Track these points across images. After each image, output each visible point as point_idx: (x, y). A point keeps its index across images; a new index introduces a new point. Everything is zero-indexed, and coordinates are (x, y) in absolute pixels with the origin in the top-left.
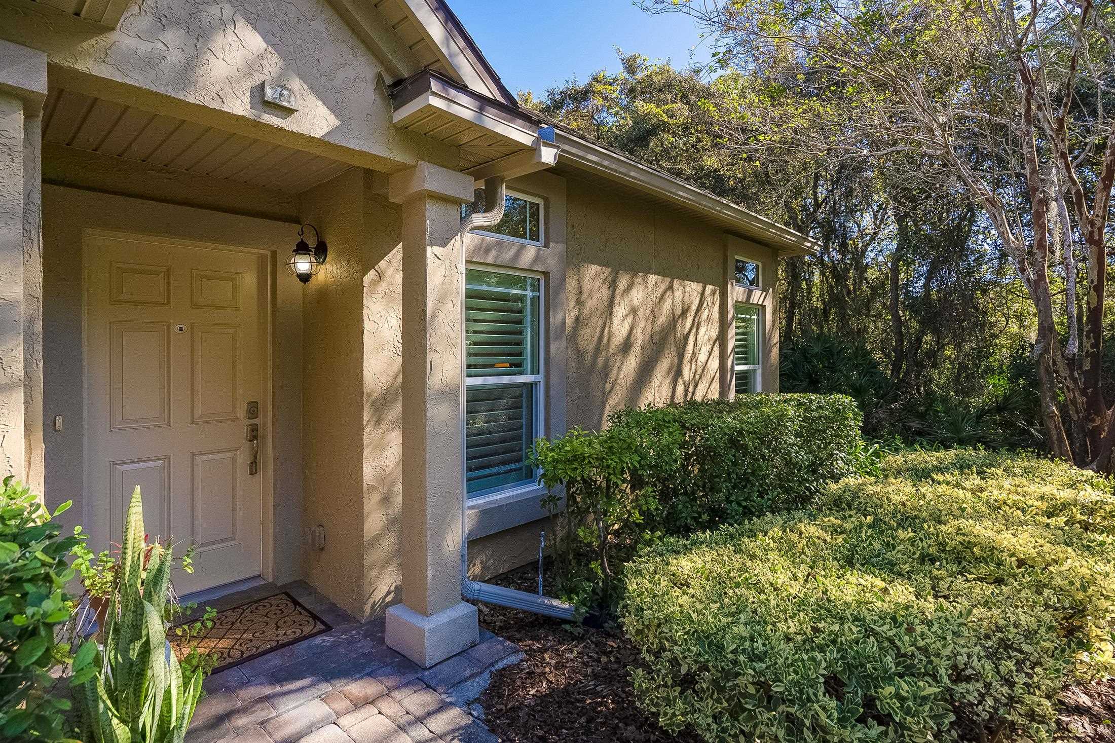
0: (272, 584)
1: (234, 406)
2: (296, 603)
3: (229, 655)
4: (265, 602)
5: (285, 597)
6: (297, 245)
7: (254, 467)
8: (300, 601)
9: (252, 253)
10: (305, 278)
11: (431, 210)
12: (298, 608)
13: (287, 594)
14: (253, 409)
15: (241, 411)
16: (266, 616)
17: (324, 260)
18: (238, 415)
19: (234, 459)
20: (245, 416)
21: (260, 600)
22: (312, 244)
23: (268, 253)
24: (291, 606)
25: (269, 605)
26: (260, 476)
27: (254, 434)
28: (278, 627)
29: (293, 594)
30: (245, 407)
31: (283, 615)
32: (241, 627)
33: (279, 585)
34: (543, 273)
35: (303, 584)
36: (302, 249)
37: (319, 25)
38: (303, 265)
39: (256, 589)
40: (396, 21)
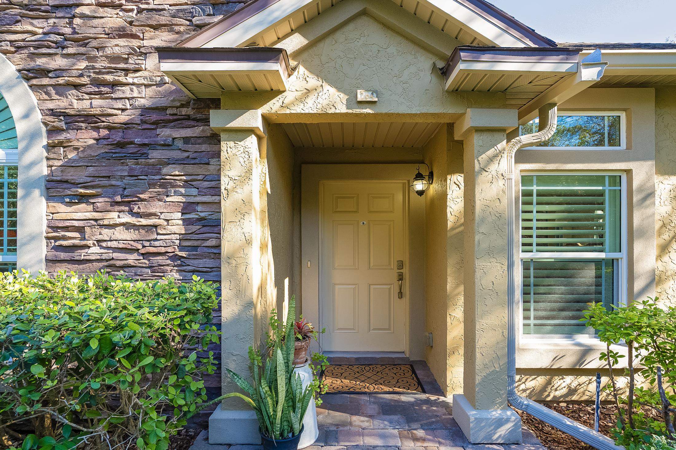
0: (408, 359)
1: (390, 261)
2: (414, 372)
3: (368, 387)
4: (398, 367)
5: (410, 368)
6: (416, 175)
7: (401, 295)
8: (417, 372)
9: (399, 183)
10: (421, 193)
11: (477, 140)
12: (413, 375)
13: (411, 366)
14: (401, 265)
15: (394, 265)
16: (395, 374)
17: (432, 182)
18: (393, 267)
19: (390, 289)
20: (396, 268)
21: (396, 365)
22: (425, 173)
23: (406, 181)
24: (410, 373)
25: (399, 369)
26: (404, 299)
27: (401, 277)
28: (398, 382)
29: (415, 368)
30: (396, 263)
31: (403, 376)
32: (381, 375)
33: (411, 360)
34: (625, 171)
35: (424, 364)
36: (419, 177)
37: (392, 50)
38: (419, 186)
39: (399, 358)
40: (442, 26)
